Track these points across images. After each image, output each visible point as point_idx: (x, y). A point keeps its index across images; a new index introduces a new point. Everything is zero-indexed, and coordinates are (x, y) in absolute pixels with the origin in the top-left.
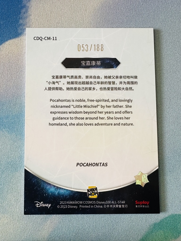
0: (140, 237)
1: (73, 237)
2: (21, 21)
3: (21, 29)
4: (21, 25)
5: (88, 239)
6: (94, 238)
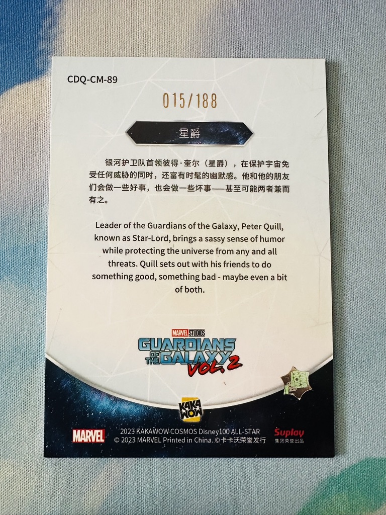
0: (297, 508)
1: (155, 508)
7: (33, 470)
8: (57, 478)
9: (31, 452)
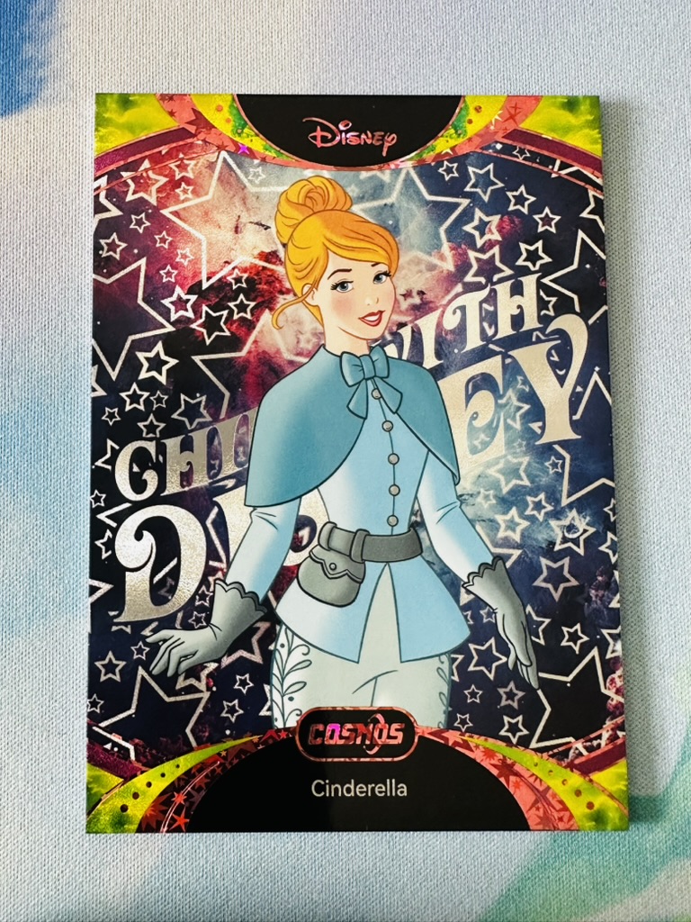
0: (497, 889)
1: (238, 889)
2: (28, 50)
3: (31, 81)
4: (27, 63)
5: (297, 894)
6: (319, 894)
7: (16, 821)
8: (60, 836)
9: (11, 789)
